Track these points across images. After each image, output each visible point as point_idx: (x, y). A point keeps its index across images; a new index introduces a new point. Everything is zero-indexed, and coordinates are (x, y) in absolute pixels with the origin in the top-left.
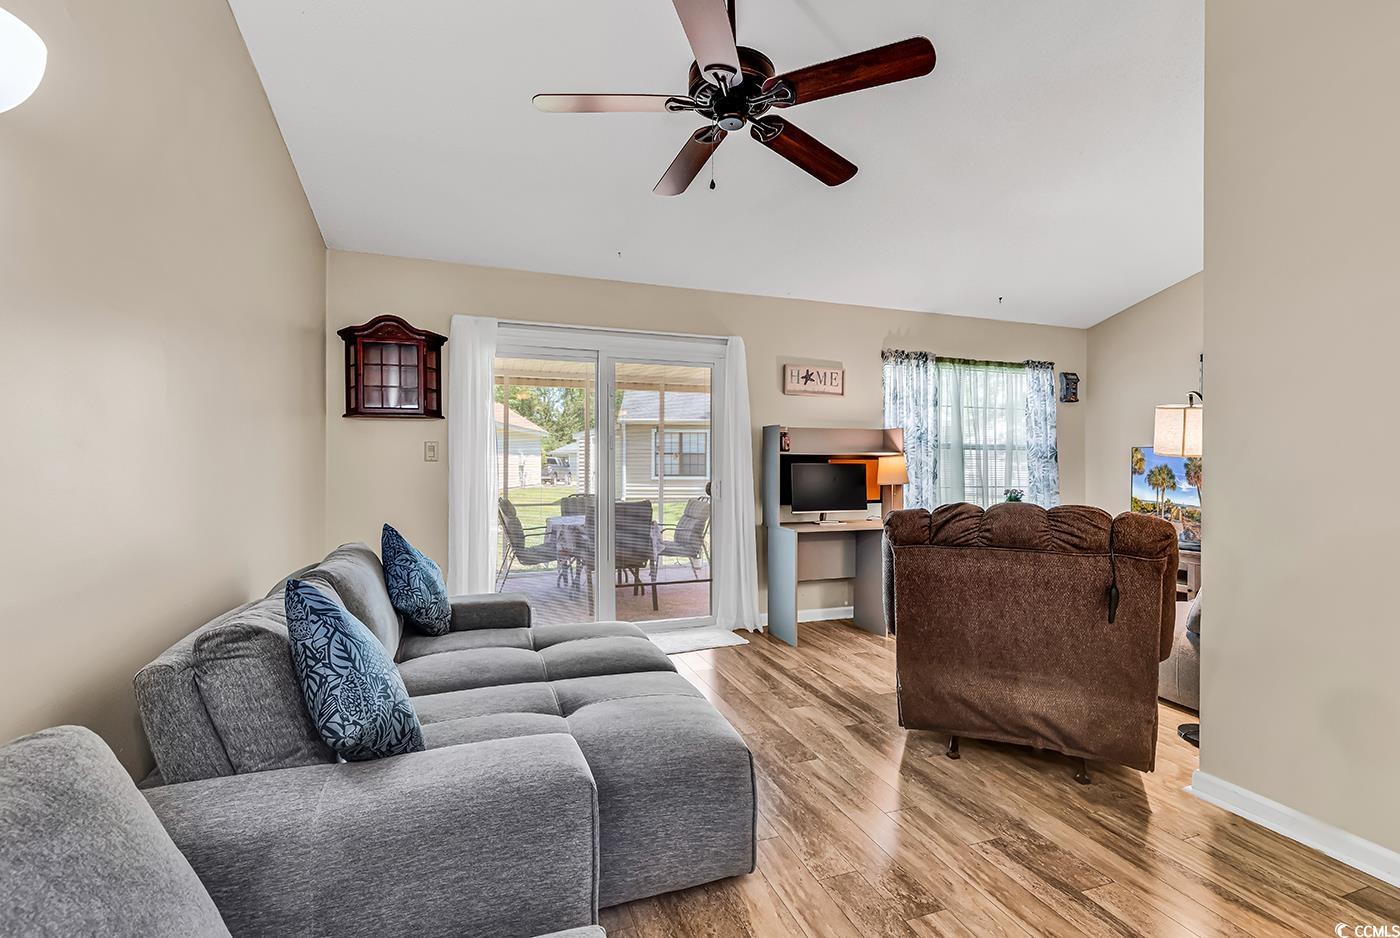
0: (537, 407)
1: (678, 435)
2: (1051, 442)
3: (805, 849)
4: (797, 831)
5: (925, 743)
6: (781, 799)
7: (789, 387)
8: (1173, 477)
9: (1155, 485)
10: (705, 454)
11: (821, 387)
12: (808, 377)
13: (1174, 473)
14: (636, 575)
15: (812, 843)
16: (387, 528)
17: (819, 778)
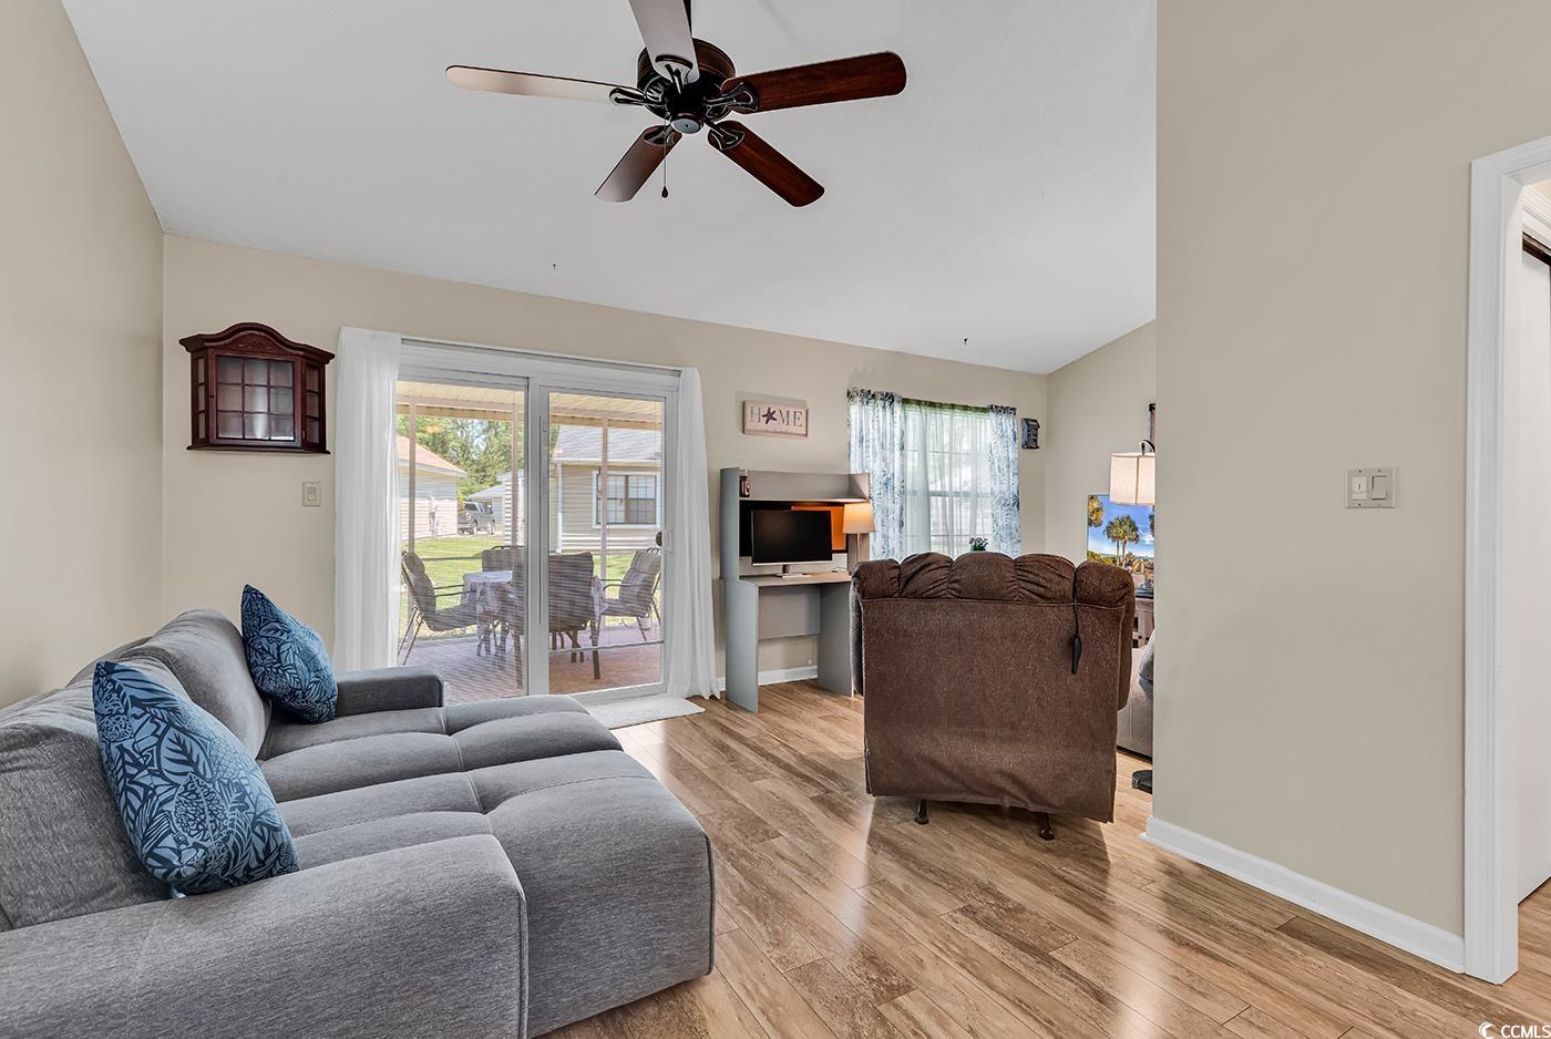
0: (453, 443)
1: (623, 478)
2: (1014, 489)
3: (768, 940)
4: (759, 920)
5: (893, 810)
6: (741, 886)
7: (749, 426)
8: (1135, 529)
9: (1115, 539)
10: (655, 500)
11: (784, 428)
12: (770, 416)
13: (1137, 525)
14: (574, 639)
15: (776, 932)
16: (248, 590)
17: (783, 858)
